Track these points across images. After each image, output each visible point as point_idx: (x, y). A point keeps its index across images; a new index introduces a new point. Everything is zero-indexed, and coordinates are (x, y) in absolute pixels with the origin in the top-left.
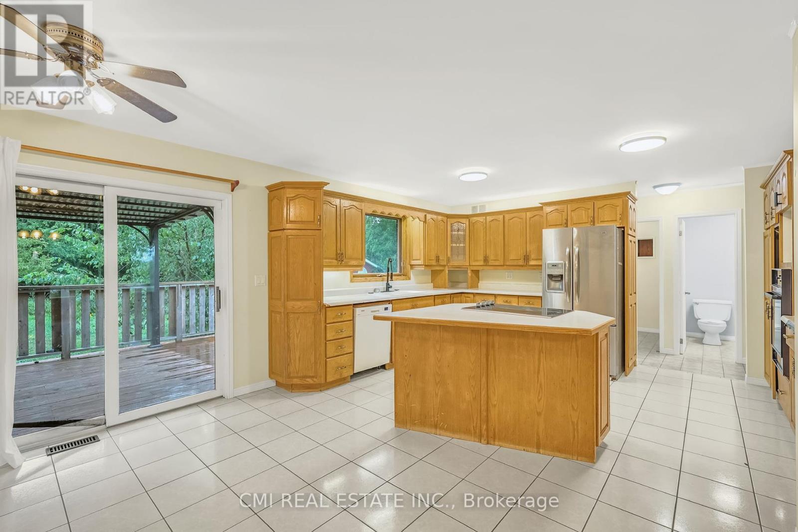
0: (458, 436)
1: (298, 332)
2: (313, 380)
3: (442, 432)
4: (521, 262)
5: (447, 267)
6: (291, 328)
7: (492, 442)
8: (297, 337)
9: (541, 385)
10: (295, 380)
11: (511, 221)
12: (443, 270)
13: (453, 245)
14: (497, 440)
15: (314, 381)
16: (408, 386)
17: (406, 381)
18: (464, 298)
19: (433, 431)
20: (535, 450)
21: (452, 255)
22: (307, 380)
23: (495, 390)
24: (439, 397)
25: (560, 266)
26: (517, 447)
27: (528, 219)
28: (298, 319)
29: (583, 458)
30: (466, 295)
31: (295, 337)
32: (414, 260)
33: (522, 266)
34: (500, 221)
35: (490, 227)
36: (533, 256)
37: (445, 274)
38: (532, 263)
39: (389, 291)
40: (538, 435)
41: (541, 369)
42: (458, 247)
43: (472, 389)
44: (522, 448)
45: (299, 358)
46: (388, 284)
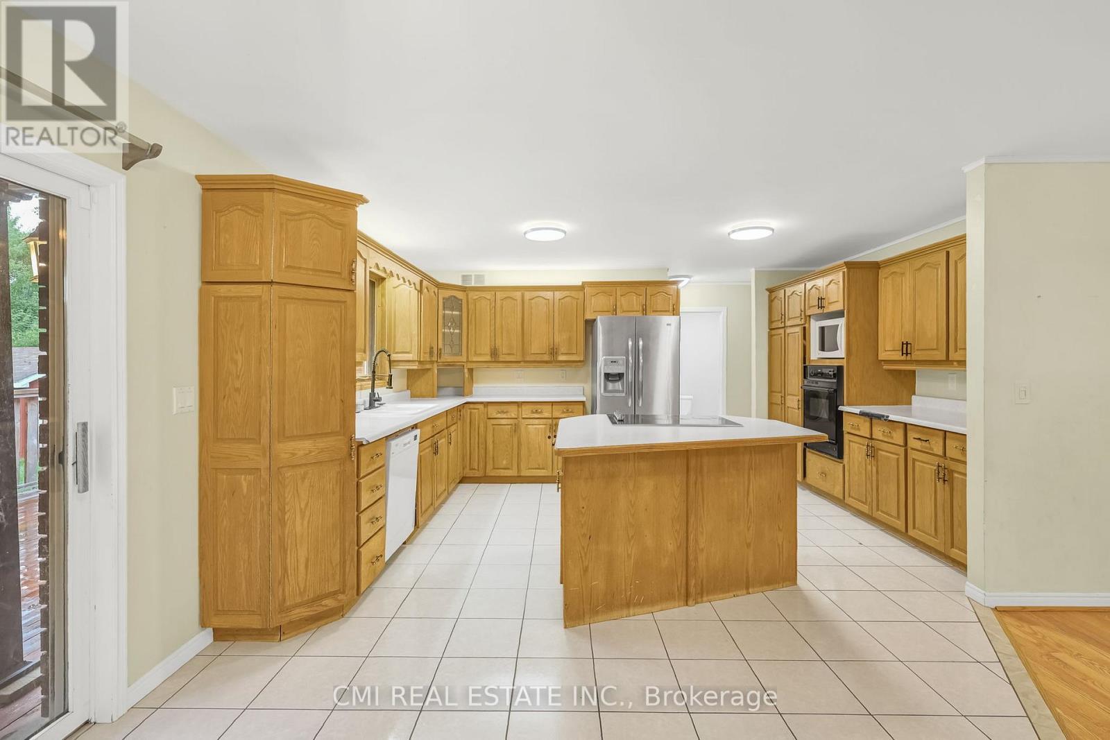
0: (659, 607)
1: (303, 506)
2: (336, 600)
3: (637, 610)
4: (546, 358)
5: (435, 365)
6: (287, 500)
7: (699, 600)
8: (303, 518)
9: (750, 510)
10: (297, 611)
11: (533, 301)
12: (430, 369)
13: (446, 330)
14: (705, 595)
15: (340, 601)
16: (586, 555)
17: (583, 548)
18: (469, 411)
19: (625, 612)
20: (745, 592)
21: (444, 345)
22: (323, 603)
23: (703, 529)
24: (633, 558)
25: (621, 362)
26: (727, 595)
27: (557, 301)
28: (303, 478)
29: (788, 583)
30: (472, 406)
31: (298, 518)
32: (397, 353)
33: (546, 362)
34: (516, 300)
35: (502, 307)
36: (563, 350)
37: (433, 375)
38: (561, 358)
39: (374, 407)
40: (747, 573)
41: (751, 491)
42: (452, 334)
43: (676, 535)
44: (732, 594)
45: (307, 560)
46: (372, 394)
